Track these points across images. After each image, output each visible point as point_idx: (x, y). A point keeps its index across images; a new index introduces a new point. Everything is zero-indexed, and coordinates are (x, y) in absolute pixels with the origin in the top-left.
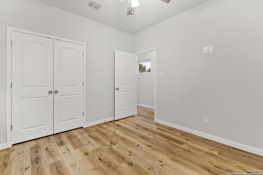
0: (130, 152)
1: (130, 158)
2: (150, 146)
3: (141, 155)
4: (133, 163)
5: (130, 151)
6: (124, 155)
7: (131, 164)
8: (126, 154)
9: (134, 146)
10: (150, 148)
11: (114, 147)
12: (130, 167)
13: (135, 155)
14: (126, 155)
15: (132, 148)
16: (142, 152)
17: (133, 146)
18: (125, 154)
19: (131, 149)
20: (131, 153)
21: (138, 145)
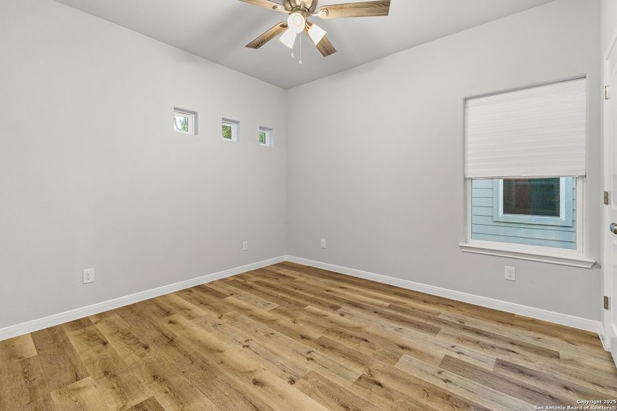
0: (312, 359)
1: (308, 347)
2: (256, 382)
3: (285, 355)
4: (301, 340)
5: (311, 362)
6: (321, 351)
7: (303, 337)
8: (319, 354)
9: (304, 378)
10: (257, 376)
11: (360, 371)
12: (304, 334)
13: (297, 352)
14: (319, 352)
15: (308, 371)
16: (282, 361)
17: (306, 378)
18: (322, 354)
19: (311, 367)
20: (309, 356)
21: (292, 382)
